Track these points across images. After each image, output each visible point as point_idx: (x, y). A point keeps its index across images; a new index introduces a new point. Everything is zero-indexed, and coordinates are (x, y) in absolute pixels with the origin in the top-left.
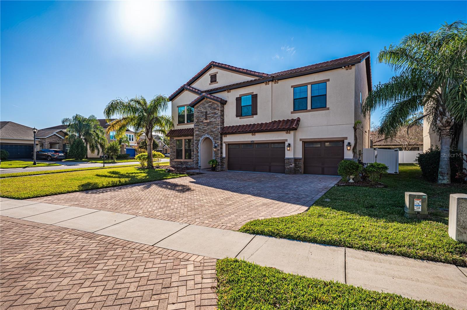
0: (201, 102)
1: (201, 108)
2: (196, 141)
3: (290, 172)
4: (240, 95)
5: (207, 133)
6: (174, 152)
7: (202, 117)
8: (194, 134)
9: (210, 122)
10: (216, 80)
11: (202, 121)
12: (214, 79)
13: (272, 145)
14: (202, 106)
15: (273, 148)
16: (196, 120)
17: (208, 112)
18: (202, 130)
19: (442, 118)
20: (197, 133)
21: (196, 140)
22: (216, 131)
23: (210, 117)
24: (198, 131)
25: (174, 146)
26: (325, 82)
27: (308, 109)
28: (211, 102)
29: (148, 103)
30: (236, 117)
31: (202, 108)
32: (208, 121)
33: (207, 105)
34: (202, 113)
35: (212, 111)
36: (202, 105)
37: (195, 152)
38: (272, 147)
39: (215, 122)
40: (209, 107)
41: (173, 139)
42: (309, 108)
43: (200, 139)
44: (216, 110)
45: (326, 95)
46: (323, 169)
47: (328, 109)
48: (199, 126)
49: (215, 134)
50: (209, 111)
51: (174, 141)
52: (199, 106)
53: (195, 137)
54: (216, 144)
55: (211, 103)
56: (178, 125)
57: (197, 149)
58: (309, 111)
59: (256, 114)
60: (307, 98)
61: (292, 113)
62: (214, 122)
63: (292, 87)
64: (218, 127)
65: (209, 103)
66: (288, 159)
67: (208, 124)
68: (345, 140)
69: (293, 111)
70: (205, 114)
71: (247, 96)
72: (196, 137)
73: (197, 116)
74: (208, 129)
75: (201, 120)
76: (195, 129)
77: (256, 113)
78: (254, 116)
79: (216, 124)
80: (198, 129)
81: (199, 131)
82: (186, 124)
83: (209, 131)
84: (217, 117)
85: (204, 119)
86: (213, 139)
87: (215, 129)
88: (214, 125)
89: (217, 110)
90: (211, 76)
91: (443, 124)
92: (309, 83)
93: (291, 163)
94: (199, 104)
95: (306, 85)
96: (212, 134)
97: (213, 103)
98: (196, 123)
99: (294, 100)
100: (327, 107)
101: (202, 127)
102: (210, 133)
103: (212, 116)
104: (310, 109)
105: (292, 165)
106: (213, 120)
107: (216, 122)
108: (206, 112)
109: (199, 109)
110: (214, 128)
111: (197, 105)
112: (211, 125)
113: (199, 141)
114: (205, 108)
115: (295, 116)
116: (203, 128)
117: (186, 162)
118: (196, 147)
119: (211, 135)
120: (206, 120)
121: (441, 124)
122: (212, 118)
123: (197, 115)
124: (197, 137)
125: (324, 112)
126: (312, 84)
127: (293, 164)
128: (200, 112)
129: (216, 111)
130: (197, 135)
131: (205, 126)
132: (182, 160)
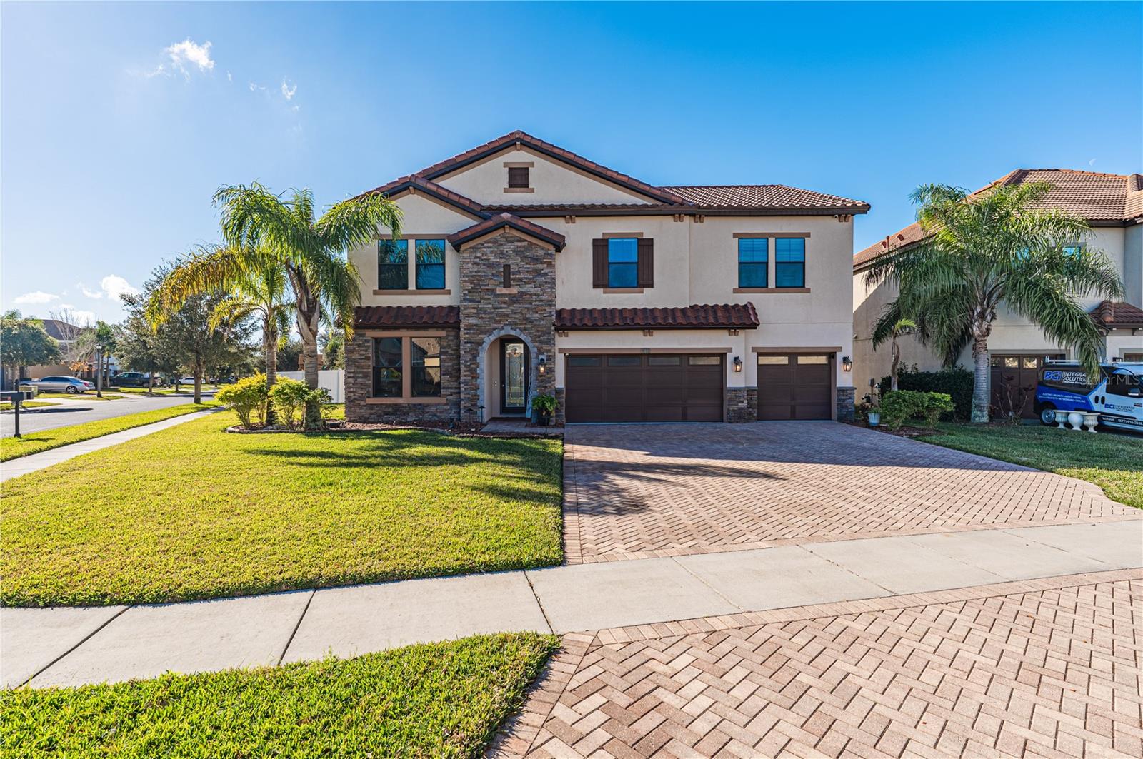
0: (488, 237)
1: (488, 253)
2: (469, 345)
3: (740, 418)
4: (603, 234)
5: (510, 324)
6: (366, 376)
7: (491, 279)
8: (462, 325)
9: (521, 294)
10: (528, 184)
11: (493, 291)
12: (519, 178)
13: (691, 358)
14: (491, 247)
15: (692, 365)
16: (469, 284)
17: (512, 267)
18: (491, 313)
19: (981, 325)
20: (473, 321)
21: (465, 343)
22: (540, 319)
23: (521, 280)
24: (477, 315)
25: (368, 358)
26: (803, 237)
27: (769, 287)
28: (524, 241)
29: (319, 217)
30: (594, 288)
31: (492, 252)
32: (515, 291)
33: (508, 247)
34: (491, 266)
35: (528, 266)
36: (490, 245)
37: (465, 376)
38: (691, 363)
39: (538, 295)
40: (517, 252)
41: (363, 335)
42: (772, 284)
43: (482, 339)
44: (542, 263)
45: (803, 263)
46: (793, 408)
47: (808, 291)
48: (480, 302)
49: (539, 329)
50: (516, 263)
51: (367, 341)
52: (481, 246)
53: (465, 334)
54: (543, 354)
55: (524, 244)
56: (375, 293)
57: (472, 366)
58: (772, 291)
59: (651, 286)
60: (767, 264)
61: (735, 291)
62: (535, 295)
63: (735, 235)
64: (548, 310)
65: (517, 244)
66: (735, 390)
67: (514, 299)
68: (837, 353)
69: (737, 287)
70: (502, 270)
71: (625, 240)
72: (467, 333)
73: (474, 274)
74: (515, 313)
75: (487, 285)
76: (465, 309)
77: (650, 282)
78: (645, 290)
79: (541, 301)
80: (475, 311)
81: (482, 318)
82: (412, 293)
83: (515, 318)
84: (546, 283)
85: (497, 285)
86: (533, 341)
87: (537, 315)
88: (537, 303)
89: (546, 265)
90: (510, 169)
91: (981, 331)
92: (772, 235)
93: (742, 399)
94: (481, 240)
95: (765, 237)
96: (526, 326)
97: (532, 244)
98: (467, 292)
99: (739, 263)
100: (806, 287)
101: (491, 306)
102: (521, 324)
103: (526, 278)
104: (774, 287)
105: (742, 402)
106: (530, 288)
107: (543, 295)
108: (507, 267)
109: (479, 255)
110: (537, 313)
111: (471, 244)
112: (526, 302)
113: (480, 344)
114: (503, 255)
115: (743, 299)
116: (495, 308)
117: (420, 404)
118: (466, 361)
119: (525, 329)
120: (505, 287)
121: (979, 332)
122: (526, 283)
123: (471, 272)
124: (473, 333)
125: (800, 295)
126: (778, 237)
127: (746, 401)
128: (484, 265)
129: (540, 266)
130: (470, 327)
131: (504, 303)
132: (399, 401)
